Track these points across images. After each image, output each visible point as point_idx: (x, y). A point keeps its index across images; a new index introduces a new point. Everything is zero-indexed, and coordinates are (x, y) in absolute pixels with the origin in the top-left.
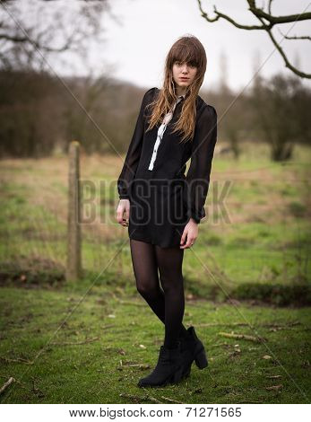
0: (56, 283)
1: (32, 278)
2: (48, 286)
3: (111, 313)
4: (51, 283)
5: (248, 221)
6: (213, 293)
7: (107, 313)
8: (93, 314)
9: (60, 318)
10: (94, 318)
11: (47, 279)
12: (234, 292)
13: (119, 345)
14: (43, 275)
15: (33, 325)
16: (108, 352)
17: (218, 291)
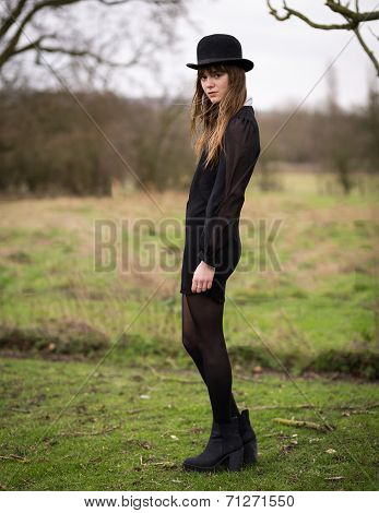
0: (92, 353)
1: (62, 347)
2: (82, 356)
3: (145, 392)
4: (86, 352)
5: (346, 271)
6: (288, 364)
7: (141, 392)
8: (121, 394)
9: (78, 400)
10: (121, 400)
11: (81, 347)
12: (313, 363)
13: (144, 435)
14: (76, 343)
15: (43, 410)
16: (129, 445)
17: (293, 361)
